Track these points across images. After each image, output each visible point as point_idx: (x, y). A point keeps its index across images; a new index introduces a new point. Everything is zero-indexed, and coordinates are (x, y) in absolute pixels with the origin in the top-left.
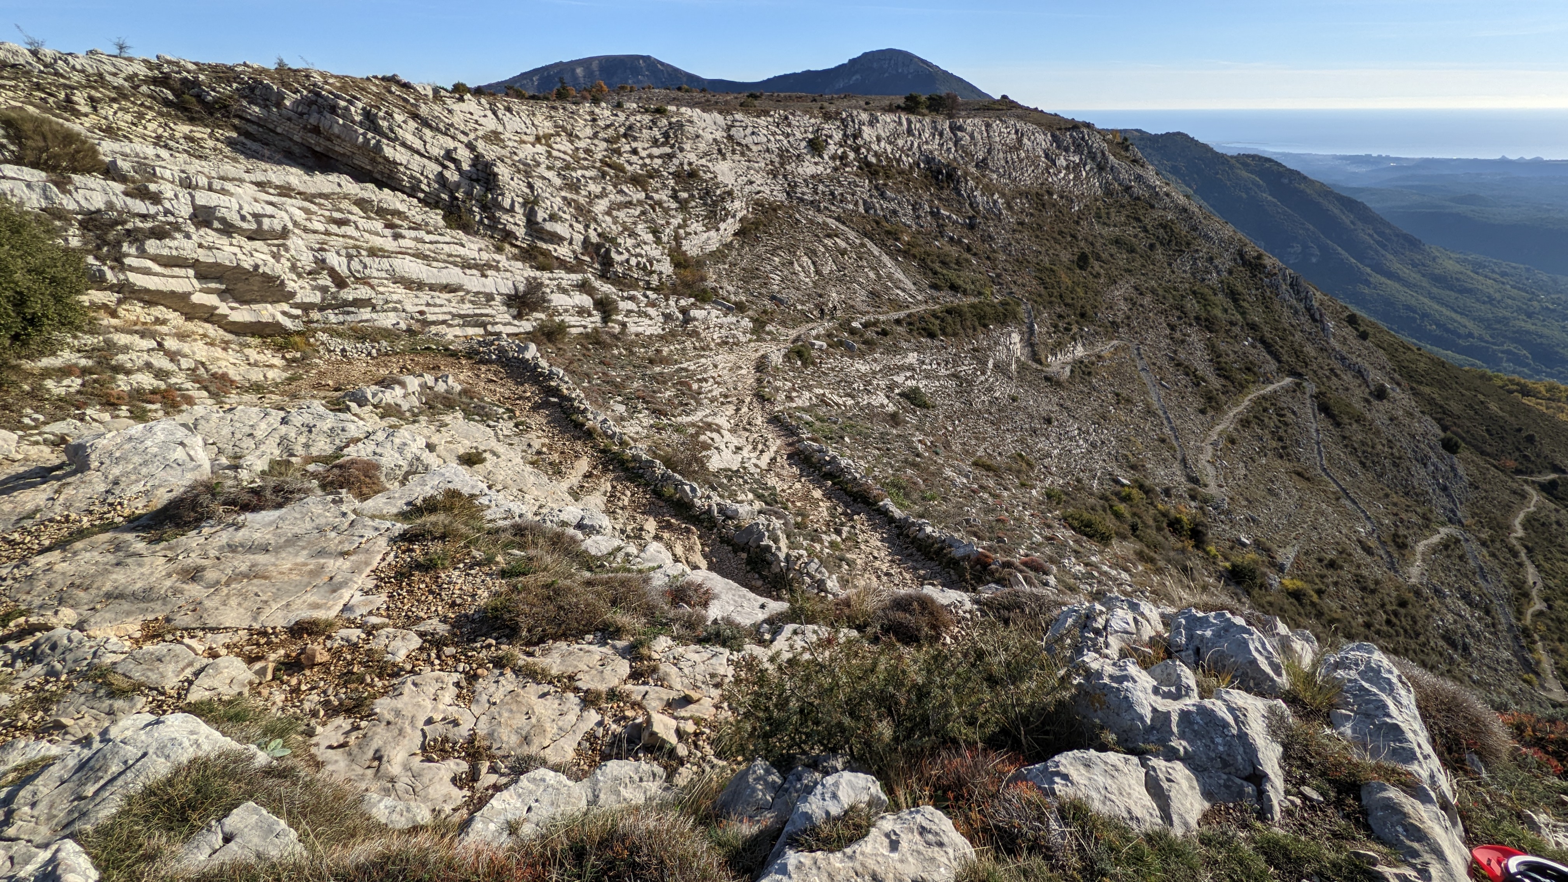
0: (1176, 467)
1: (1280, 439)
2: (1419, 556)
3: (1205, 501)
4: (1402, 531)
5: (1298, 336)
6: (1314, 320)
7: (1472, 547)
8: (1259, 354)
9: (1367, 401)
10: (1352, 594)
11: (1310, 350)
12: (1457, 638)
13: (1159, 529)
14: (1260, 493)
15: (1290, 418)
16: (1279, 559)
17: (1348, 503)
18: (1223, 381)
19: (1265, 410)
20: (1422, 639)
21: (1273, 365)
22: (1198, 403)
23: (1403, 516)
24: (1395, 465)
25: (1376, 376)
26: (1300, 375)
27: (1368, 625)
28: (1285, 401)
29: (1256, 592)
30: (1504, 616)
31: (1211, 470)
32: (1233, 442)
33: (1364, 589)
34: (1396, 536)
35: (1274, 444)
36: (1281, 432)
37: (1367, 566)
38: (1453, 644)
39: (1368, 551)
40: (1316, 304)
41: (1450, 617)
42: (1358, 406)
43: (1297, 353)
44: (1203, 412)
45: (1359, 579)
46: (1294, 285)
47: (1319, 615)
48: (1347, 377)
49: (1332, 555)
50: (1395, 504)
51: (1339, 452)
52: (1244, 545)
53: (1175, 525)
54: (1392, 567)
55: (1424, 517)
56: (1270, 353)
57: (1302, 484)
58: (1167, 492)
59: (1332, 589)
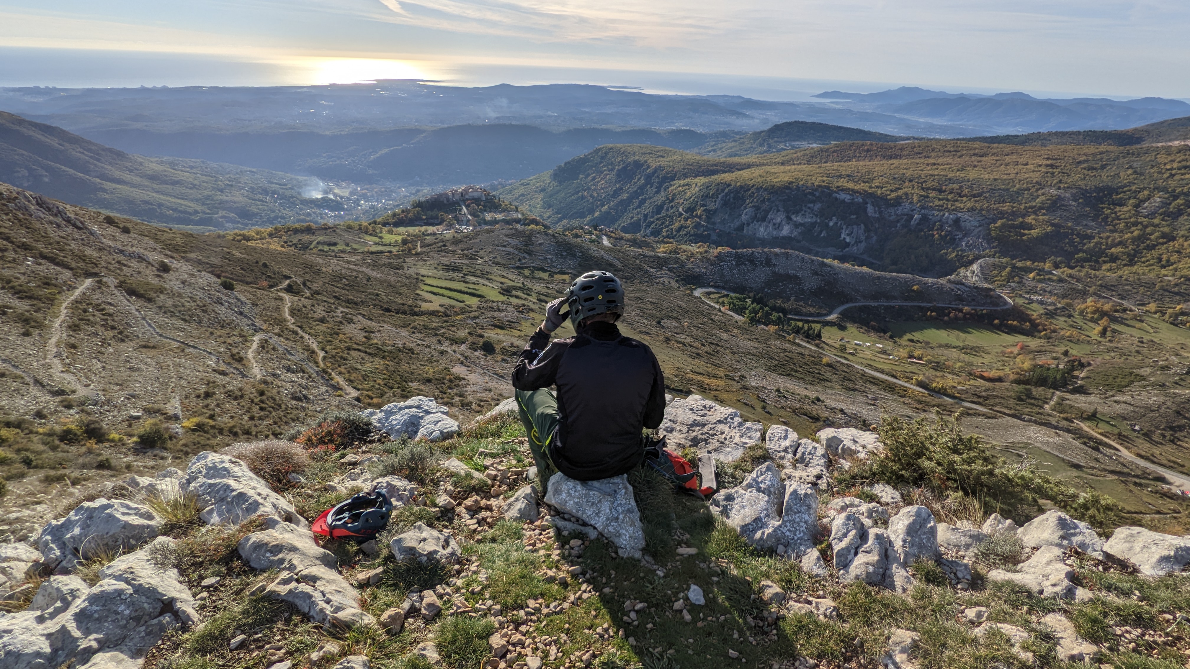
0: (34, 390)
1: (113, 328)
2: (253, 361)
3: (83, 403)
4: (235, 351)
5: (73, 245)
6: (79, 228)
7: (275, 340)
8: (47, 269)
9: (158, 276)
10: (231, 406)
11: (89, 252)
12: (298, 394)
13: (54, 448)
14: (125, 374)
15: (110, 309)
16: (171, 412)
17: (191, 350)
18: (30, 302)
19: (85, 311)
20: (283, 406)
21: (66, 275)
22: (17, 329)
23: (229, 341)
24: (205, 311)
25: (154, 257)
26: (95, 275)
27: (252, 418)
28: (97, 298)
29: (169, 444)
30: (311, 368)
31: (68, 377)
32: (74, 347)
33: (236, 398)
34: (233, 356)
35: (111, 333)
36: (110, 322)
37: (228, 383)
38: (299, 399)
39: (223, 373)
40: (72, 216)
41: (289, 386)
42: (155, 281)
43: (82, 258)
44: (27, 334)
45: (229, 394)
46: (40, 203)
47: (221, 431)
48: (134, 264)
49: (203, 389)
50: (220, 337)
51: (162, 319)
52: (138, 418)
53: (67, 437)
54: (243, 376)
55: (241, 336)
56: (58, 264)
57: (152, 353)
58: (39, 415)
59: (218, 410)
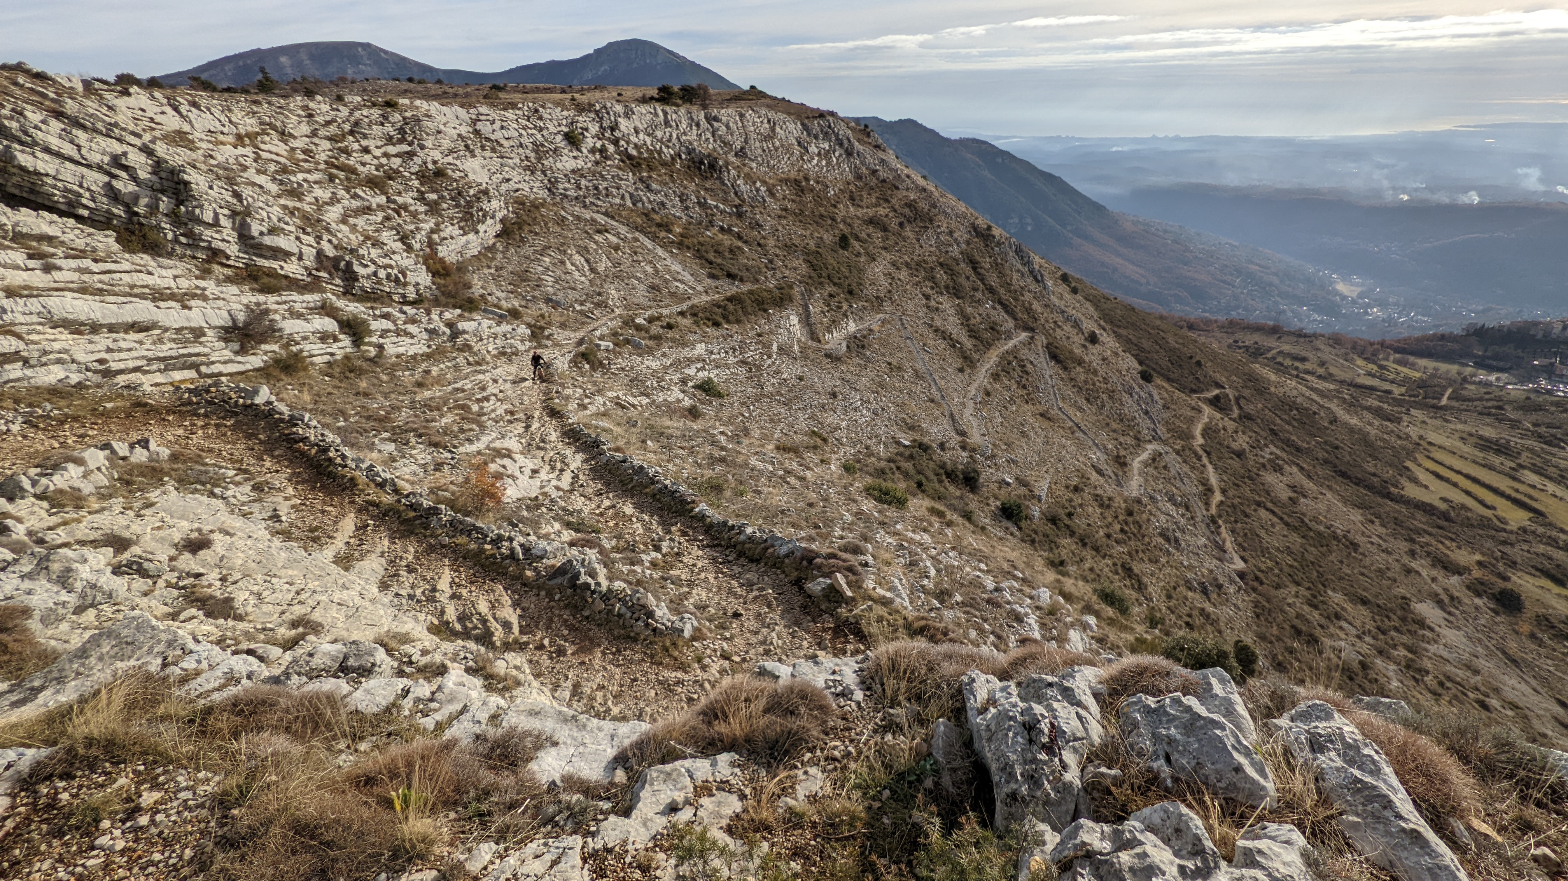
0: (946, 423)
1: (1024, 387)
2: (1136, 471)
3: (973, 450)
4: (1122, 453)
5: (1028, 296)
6: (1037, 281)
7: (1171, 459)
8: (999, 315)
9: (1084, 346)
10: (1094, 510)
11: (1036, 306)
12: (1170, 534)
13: (940, 481)
14: (1014, 436)
15: (1029, 367)
16: (1037, 492)
17: (1081, 435)
18: (974, 341)
19: (1009, 363)
20: (1147, 539)
21: (1010, 324)
22: (958, 363)
23: (1122, 439)
24: (1111, 398)
25: (1089, 325)
26: (1032, 330)
27: (1108, 536)
28: (1024, 353)
29: (1023, 524)
30: (1200, 511)
31: (975, 423)
32: (988, 394)
33: (1101, 506)
34: (1118, 457)
35: (1021, 392)
36: (1024, 381)
37: (1101, 487)
38: (1168, 540)
39: (1100, 472)
40: (1037, 267)
41: (1163, 518)
42: (1078, 351)
43: (1029, 310)
44: (961, 370)
45: (1097, 497)
46: (1019, 252)
47: (1072, 534)
48: (1067, 328)
49: (1075, 481)
50: (1114, 431)
51: (1069, 392)
52: (1008, 484)
53: (951, 475)
54: (1119, 484)
55: (1137, 439)
56: (1007, 312)
57: (1046, 424)
58: (942, 446)
59: (1079, 510)
